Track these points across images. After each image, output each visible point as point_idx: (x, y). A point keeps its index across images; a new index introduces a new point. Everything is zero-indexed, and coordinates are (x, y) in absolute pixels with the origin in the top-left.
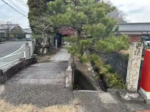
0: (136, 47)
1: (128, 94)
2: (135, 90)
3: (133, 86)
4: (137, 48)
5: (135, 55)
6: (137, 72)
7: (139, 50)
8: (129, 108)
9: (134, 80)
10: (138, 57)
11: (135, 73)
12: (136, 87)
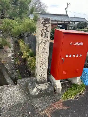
0: (43, 23)
1: (37, 86)
2: (45, 80)
3: (42, 76)
4: (44, 25)
5: (42, 36)
6: (46, 59)
7: (47, 29)
8: (37, 107)
9: (43, 68)
10: (46, 39)
11: (44, 60)
12: (45, 76)
